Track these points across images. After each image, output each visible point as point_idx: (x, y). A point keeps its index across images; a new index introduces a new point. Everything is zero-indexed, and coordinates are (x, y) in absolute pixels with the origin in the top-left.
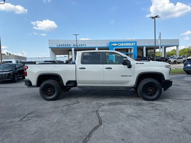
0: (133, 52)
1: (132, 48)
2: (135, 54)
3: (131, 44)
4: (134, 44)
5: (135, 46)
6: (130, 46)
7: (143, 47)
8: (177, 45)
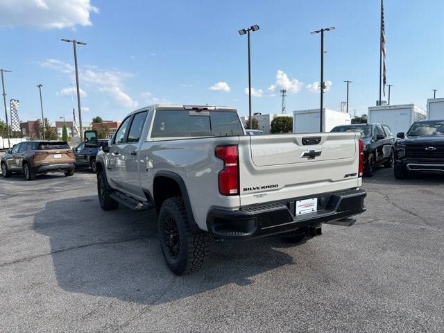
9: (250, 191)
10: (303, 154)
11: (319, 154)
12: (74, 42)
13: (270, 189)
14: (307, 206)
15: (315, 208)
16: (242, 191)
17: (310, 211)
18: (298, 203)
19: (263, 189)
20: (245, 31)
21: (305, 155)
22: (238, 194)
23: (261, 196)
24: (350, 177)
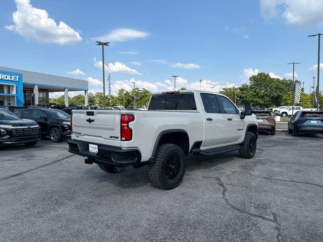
0: (14, 93)
1: (14, 86)
2: (19, 98)
3: (11, 78)
4: (18, 77)
5: (18, 81)
6: (9, 80)
7: (34, 86)
8: (86, 89)
10: (86, 120)
11: (93, 121)
14: (94, 148)
15: (97, 150)
16: (73, 133)
17: (95, 152)
18: (89, 145)
24: (113, 138)
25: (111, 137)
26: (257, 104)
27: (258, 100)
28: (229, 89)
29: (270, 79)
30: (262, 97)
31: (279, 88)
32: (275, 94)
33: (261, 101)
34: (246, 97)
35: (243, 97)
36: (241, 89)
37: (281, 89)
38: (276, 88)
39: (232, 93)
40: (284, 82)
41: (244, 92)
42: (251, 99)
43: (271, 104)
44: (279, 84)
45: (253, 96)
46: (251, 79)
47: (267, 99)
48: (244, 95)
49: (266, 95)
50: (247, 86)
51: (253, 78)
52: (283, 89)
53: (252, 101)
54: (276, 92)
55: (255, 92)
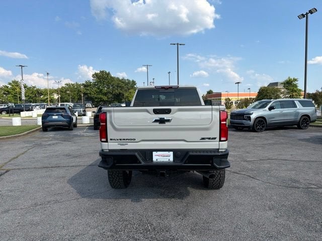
9: (114, 141)
10: (154, 120)
11: (168, 121)
12: (178, 44)
13: (129, 141)
14: (164, 156)
15: (171, 159)
16: (109, 140)
17: (167, 160)
18: (154, 153)
19: (124, 141)
20: (303, 16)
21: (156, 121)
22: (107, 141)
23: (123, 145)
24: (207, 140)
25: (203, 139)
26: (101, 101)
27: (102, 96)
28: (72, 84)
29: (111, 77)
30: (105, 94)
31: (120, 87)
32: (116, 91)
33: (105, 98)
34: (90, 94)
35: (87, 94)
36: (85, 86)
37: (122, 88)
38: (118, 86)
39: (76, 89)
40: (123, 81)
41: (88, 88)
42: (95, 96)
43: (114, 101)
44: (120, 83)
45: (97, 92)
46: (93, 76)
47: (110, 96)
48: (88, 92)
49: (109, 92)
50: (91, 83)
51: (95, 75)
52: (123, 87)
53: (96, 98)
54: (117, 90)
55: (99, 88)
